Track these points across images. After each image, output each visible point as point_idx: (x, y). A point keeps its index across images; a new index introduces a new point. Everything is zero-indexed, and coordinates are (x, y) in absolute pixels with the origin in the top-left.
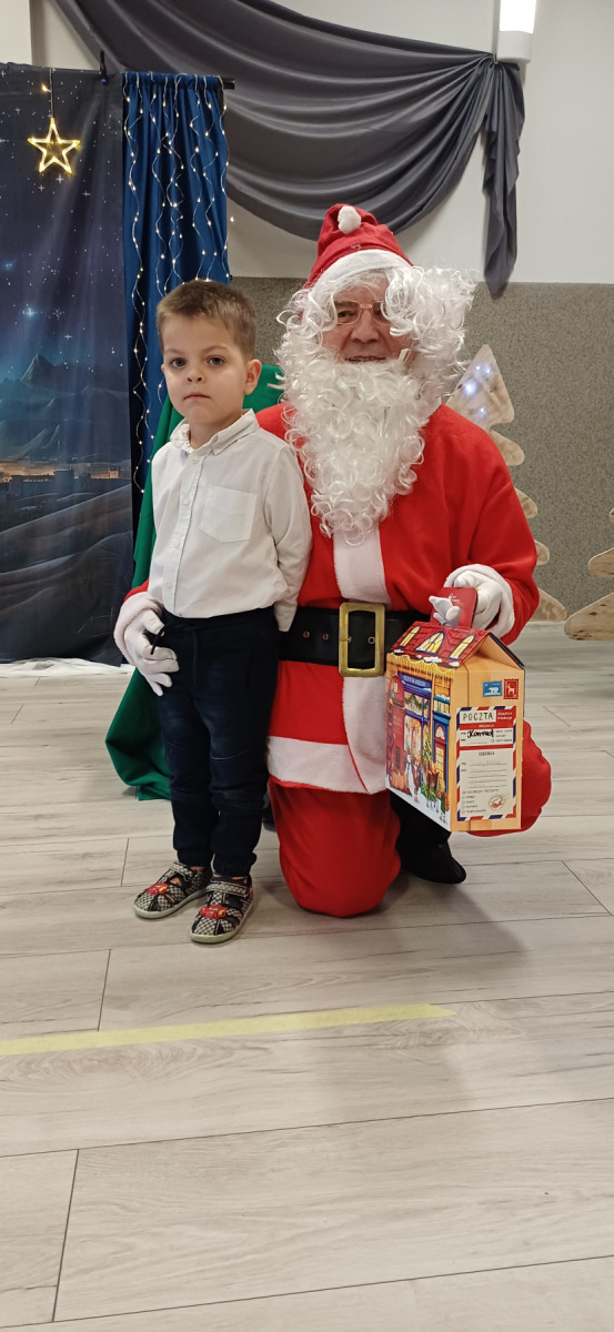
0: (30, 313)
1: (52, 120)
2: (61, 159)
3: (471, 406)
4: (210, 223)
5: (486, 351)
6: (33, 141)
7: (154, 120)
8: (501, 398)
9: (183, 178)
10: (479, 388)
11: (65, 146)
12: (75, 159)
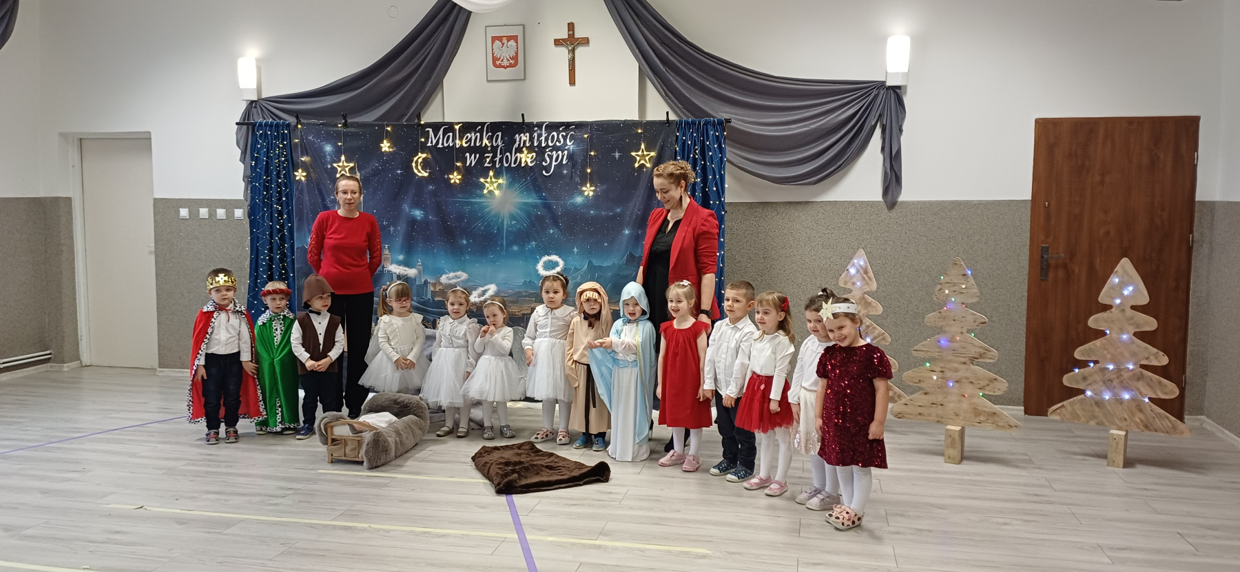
0: (627, 232)
1: (643, 144)
2: (646, 161)
3: (854, 280)
4: (715, 189)
5: (861, 252)
6: (633, 154)
7: (690, 142)
8: (869, 278)
9: (704, 168)
10: (858, 271)
11: (648, 155)
12: (652, 160)
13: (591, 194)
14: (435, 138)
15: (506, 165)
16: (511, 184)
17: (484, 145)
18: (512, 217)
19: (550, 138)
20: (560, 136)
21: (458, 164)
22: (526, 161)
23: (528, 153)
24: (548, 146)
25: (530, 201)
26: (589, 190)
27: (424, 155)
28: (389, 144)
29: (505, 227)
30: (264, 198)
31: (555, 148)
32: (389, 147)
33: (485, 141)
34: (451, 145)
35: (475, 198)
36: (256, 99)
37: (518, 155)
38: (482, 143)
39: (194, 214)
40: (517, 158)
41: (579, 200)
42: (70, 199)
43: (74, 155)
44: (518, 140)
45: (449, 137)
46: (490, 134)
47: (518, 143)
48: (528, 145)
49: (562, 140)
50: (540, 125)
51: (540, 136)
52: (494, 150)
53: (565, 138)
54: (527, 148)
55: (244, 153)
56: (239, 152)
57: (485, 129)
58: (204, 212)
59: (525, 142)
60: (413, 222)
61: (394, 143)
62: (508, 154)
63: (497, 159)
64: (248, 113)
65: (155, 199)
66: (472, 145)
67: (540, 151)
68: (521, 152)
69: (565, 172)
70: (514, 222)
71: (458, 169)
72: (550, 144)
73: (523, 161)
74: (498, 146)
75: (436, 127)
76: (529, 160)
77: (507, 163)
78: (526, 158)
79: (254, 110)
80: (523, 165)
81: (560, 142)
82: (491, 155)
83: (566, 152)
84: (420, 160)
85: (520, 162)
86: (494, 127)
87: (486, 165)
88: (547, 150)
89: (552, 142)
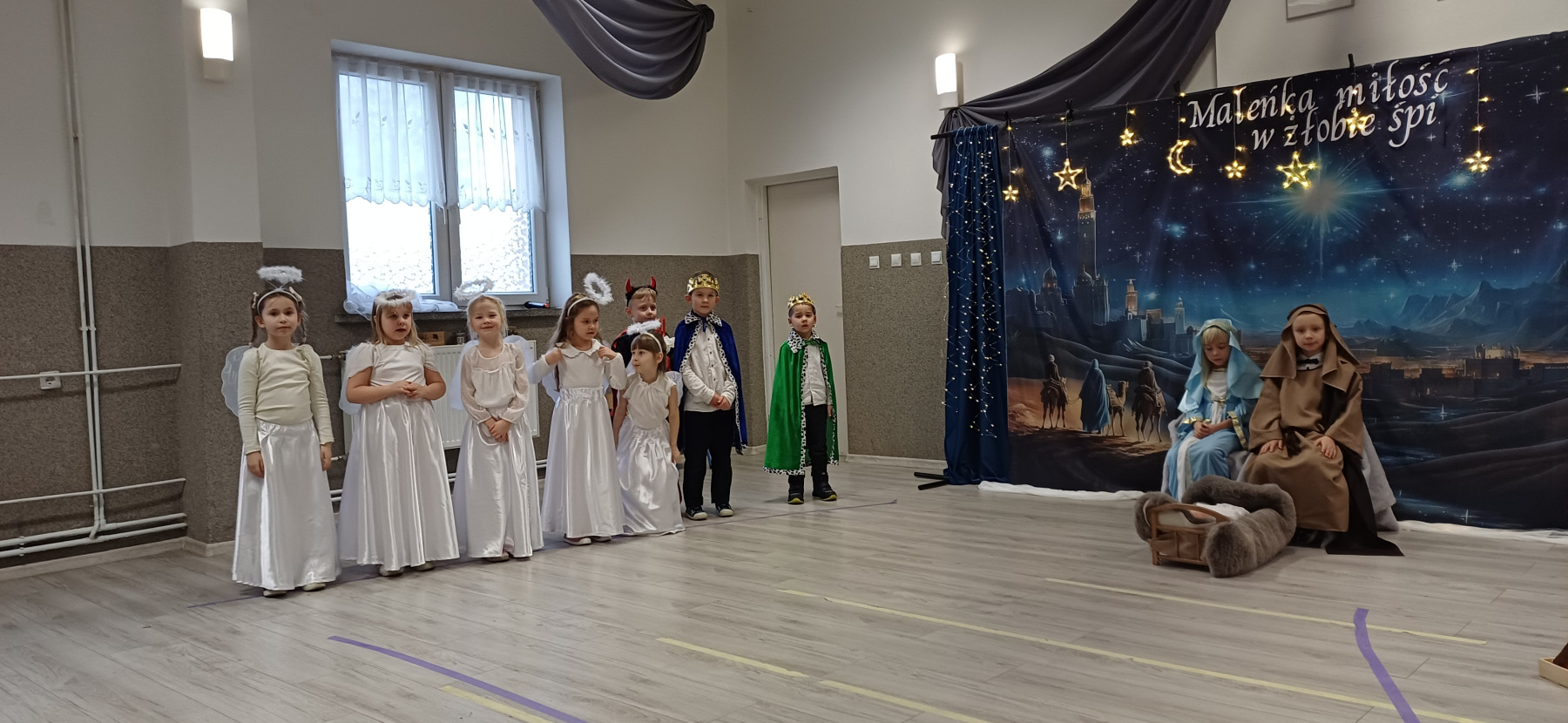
0: (1560, 226)
13: (1484, 168)
14: (1203, 115)
15: (1321, 139)
16: (1329, 170)
17: (1282, 113)
18: (1334, 221)
19: (1401, 86)
20: (1421, 80)
21: (1240, 149)
22: (1357, 129)
23: (1360, 116)
24: (1397, 99)
25: (1367, 190)
26: (1479, 163)
27: (1185, 143)
28: (1132, 134)
29: (1322, 237)
30: (965, 230)
31: (1411, 101)
32: (1132, 139)
33: (1286, 108)
34: (1228, 121)
35: (1267, 197)
36: (956, 106)
37: (1343, 121)
38: (1280, 111)
39: (885, 262)
40: (1341, 124)
41: (1460, 180)
42: (757, 256)
43: (760, 205)
44: (1342, 96)
45: (1224, 110)
46: (1294, 95)
47: (1342, 102)
48: (1360, 102)
49: (1425, 87)
50: (1381, 68)
51: (1382, 84)
52: (1300, 119)
53: (1429, 82)
54: (1359, 108)
55: (942, 178)
56: (936, 176)
57: (1285, 89)
58: (896, 258)
59: (1355, 98)
60: (1170, 241)
61: (1139, 132)
62: (1325, 122)
63: (1306, 132)
64: (946, 125)
65: (843, 247)
66: (1263, 115)
67: (1383, 111)
68: (1348, 114)
69: (1431, 137)
70: (1337, 229)
71: (1241, 158)
72: (1402, 95)
73: (1352, 128)
74: (1307, 111)
75: (1203, 98)
76: (1362, 127)
77: (1323, 137)
78: (1357, 124)
79: (954, 120)
80: (1352, 136)
81: (1420, 89)
82: (1297, 126)
83: (1432, 105)
84: (1179, 151)
85: (1347, 131)
86: (1299, 84)
87: (1287, 143)
88: (1397, 106)
89: (1405, 92)
